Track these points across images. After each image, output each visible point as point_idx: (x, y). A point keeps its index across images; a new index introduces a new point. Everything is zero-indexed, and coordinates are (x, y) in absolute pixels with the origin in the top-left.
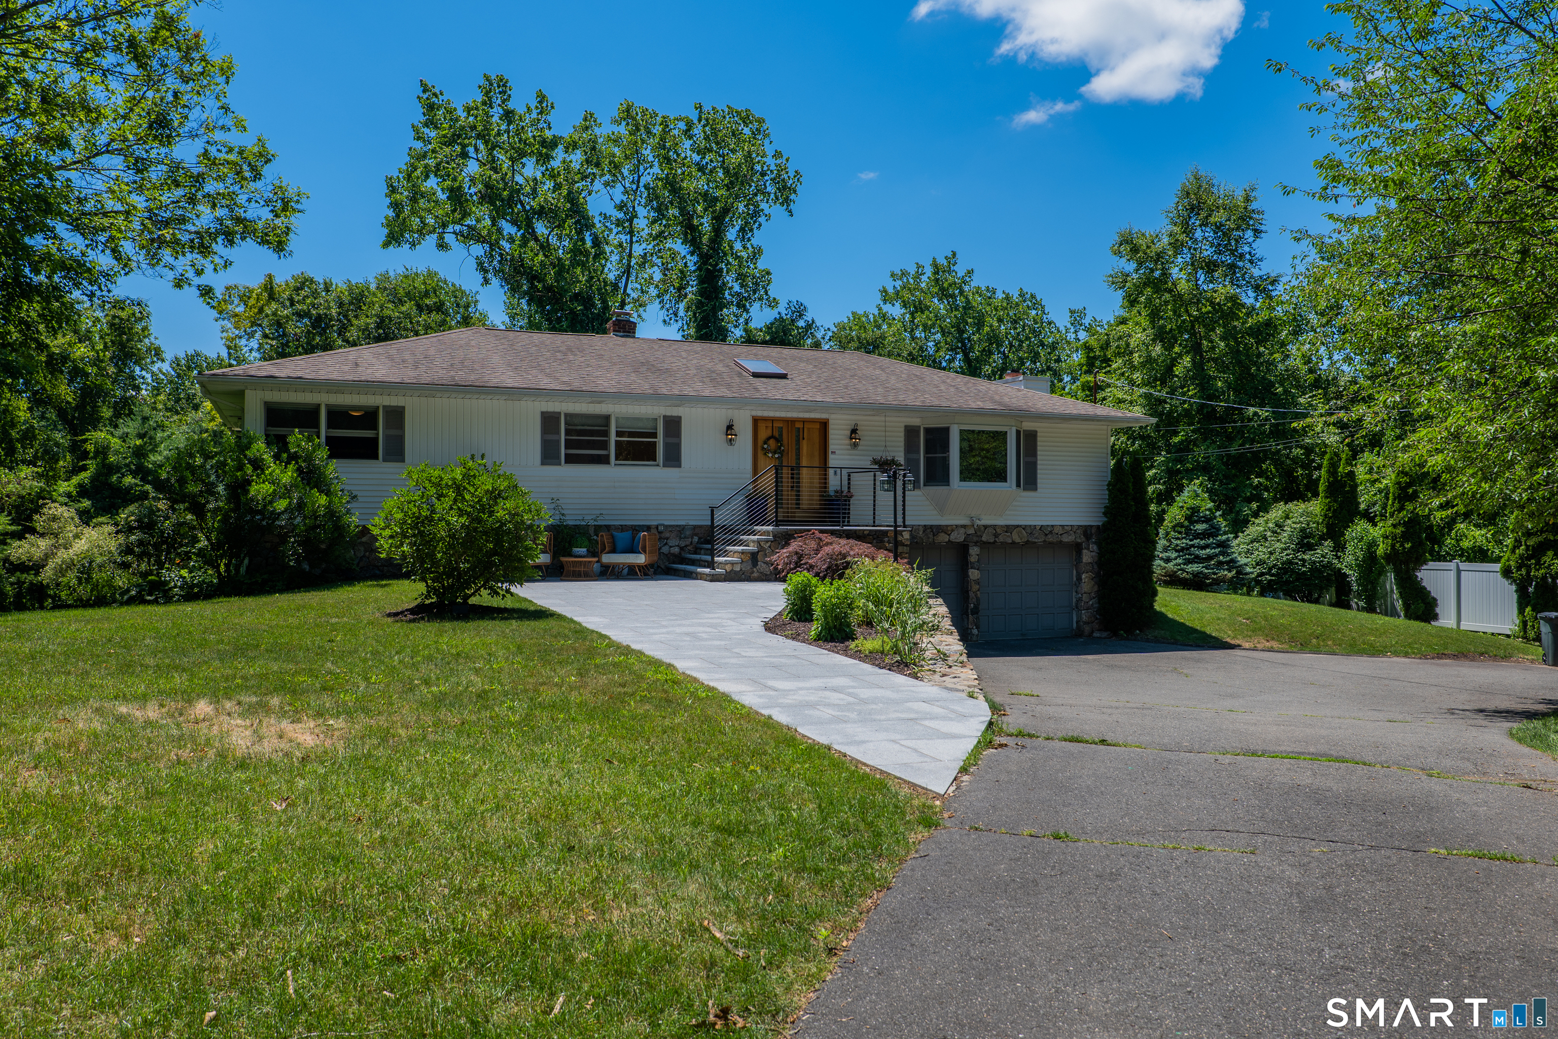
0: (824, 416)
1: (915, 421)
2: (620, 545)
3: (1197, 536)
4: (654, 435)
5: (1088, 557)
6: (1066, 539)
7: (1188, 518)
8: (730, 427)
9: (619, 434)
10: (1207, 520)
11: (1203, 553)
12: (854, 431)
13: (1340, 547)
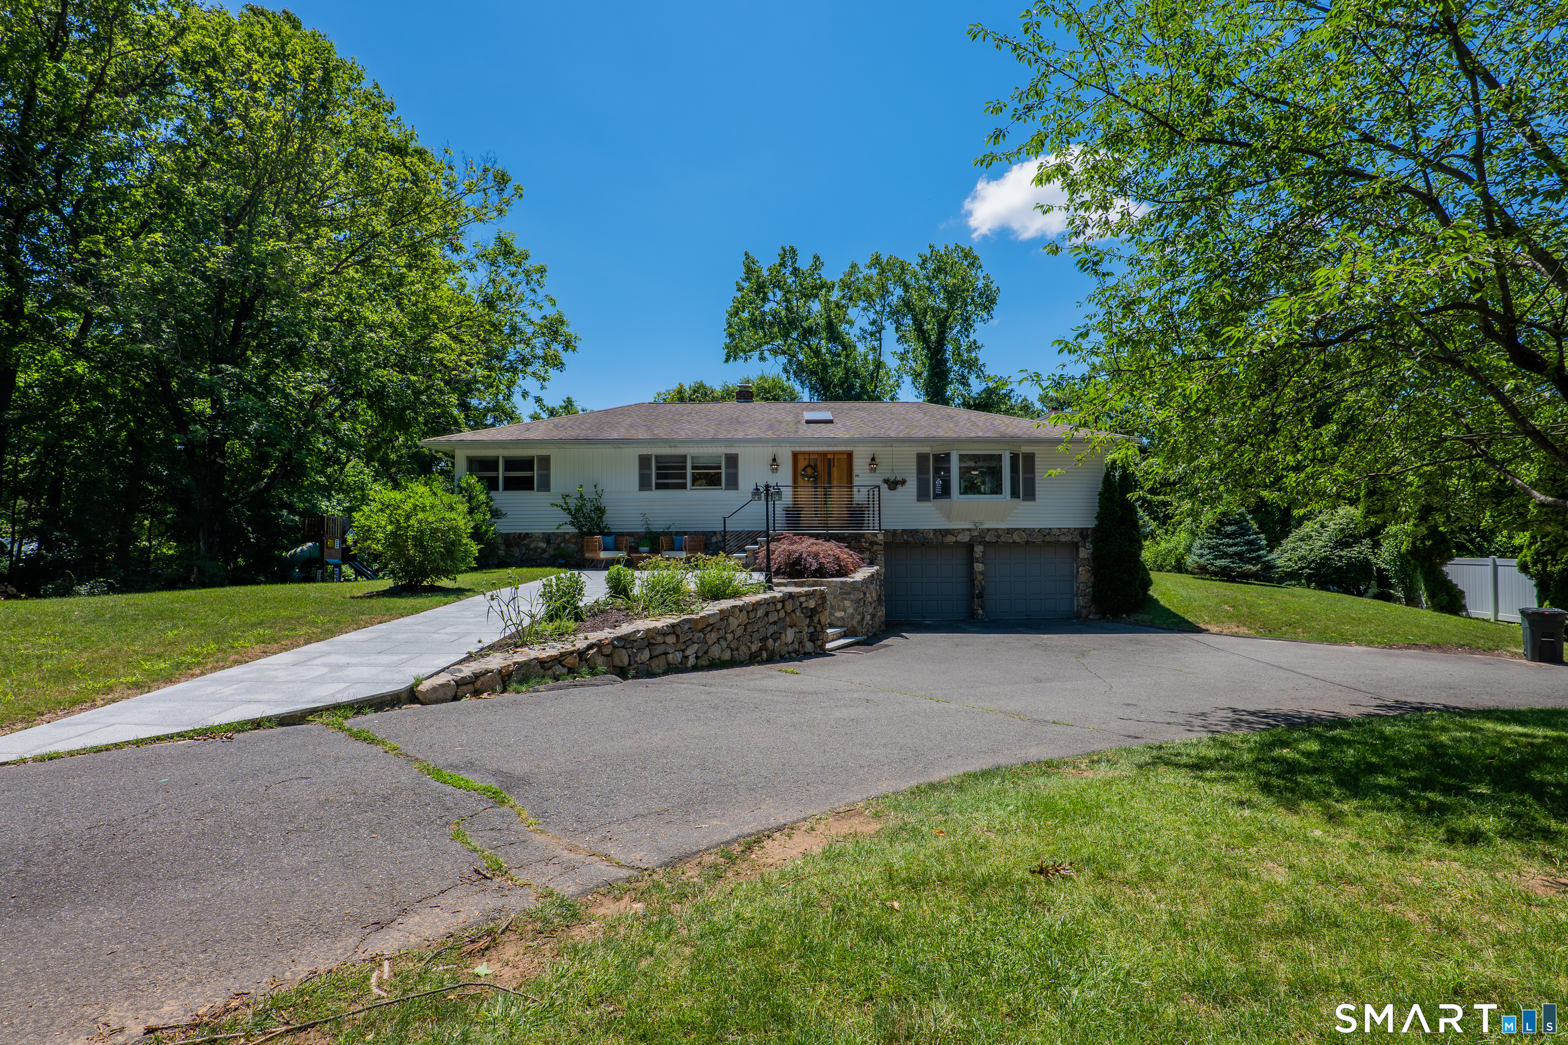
0: (849, 449)
1: (925, 449)
3: (1228, 536)
4: (719, 468)
5: (1084, 553)
6: (1063, 539)
8: (774, 460)
9: (694, 468)
12: (873, 459)
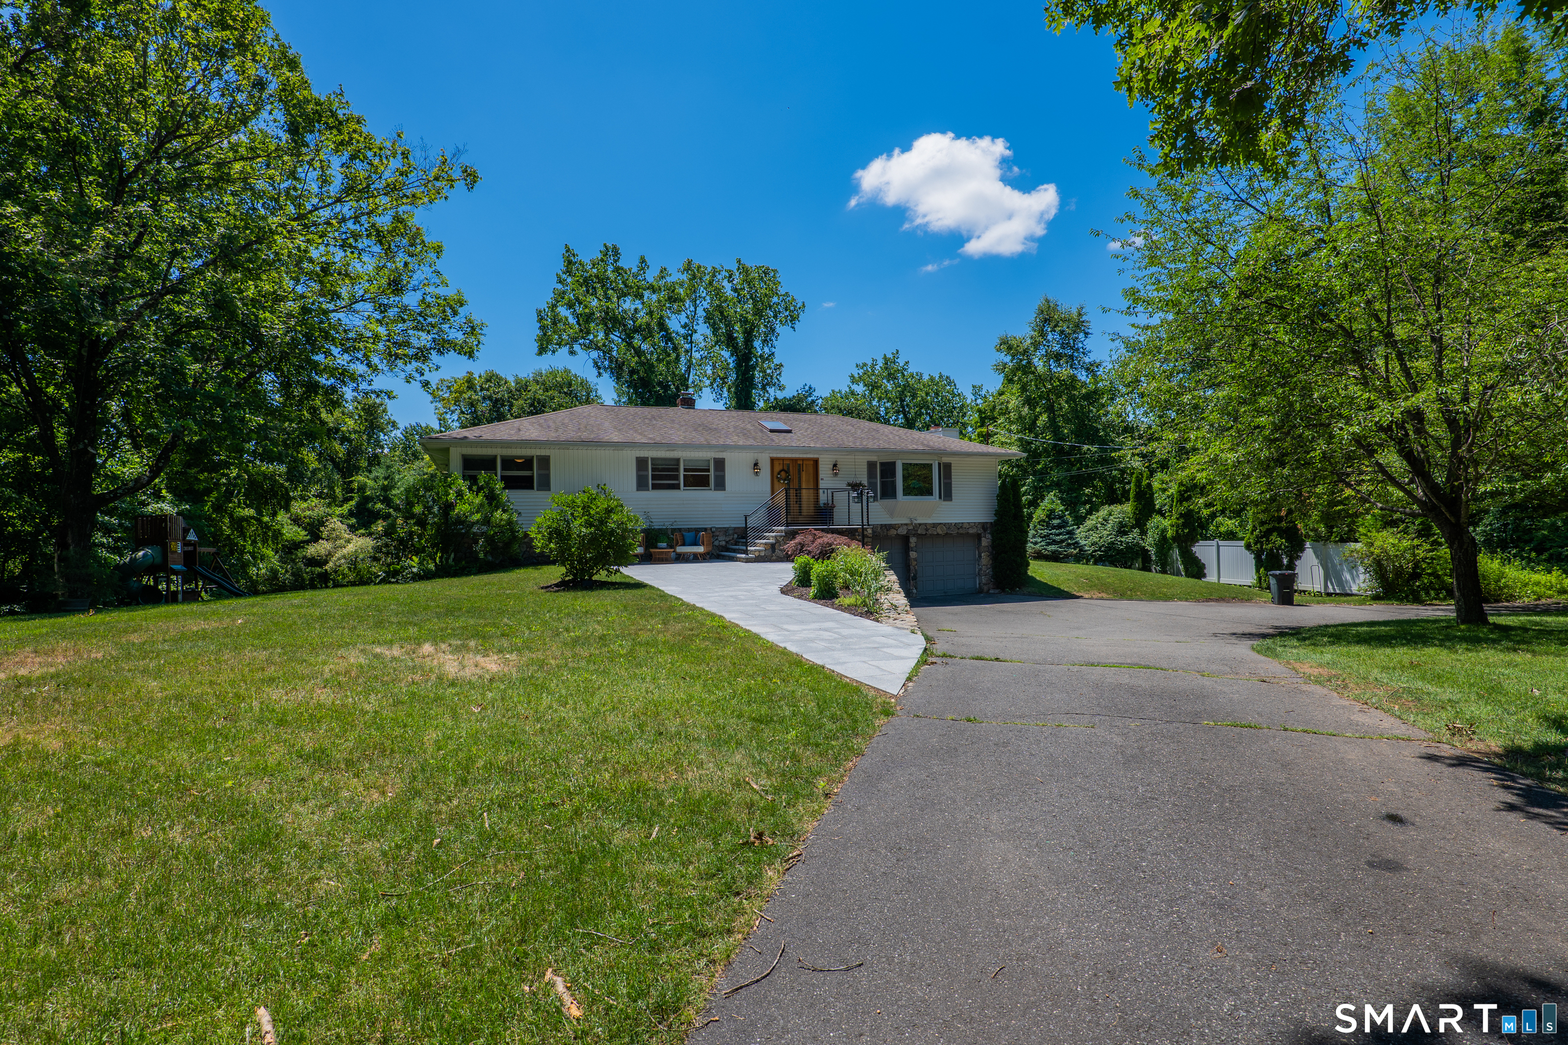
0: (816, 456)
1: (873, 458)
2: (688, 541)
3: (1054, 527)
4: (708, 470)
5: (985, 542)
6: (971, 531)
7: (1048, 516)
8: (756, 464)
9: (685, 470)
10: (1060, 517)
11: (1058, 538)
12: (835, 465)
13: (1143, 533)
